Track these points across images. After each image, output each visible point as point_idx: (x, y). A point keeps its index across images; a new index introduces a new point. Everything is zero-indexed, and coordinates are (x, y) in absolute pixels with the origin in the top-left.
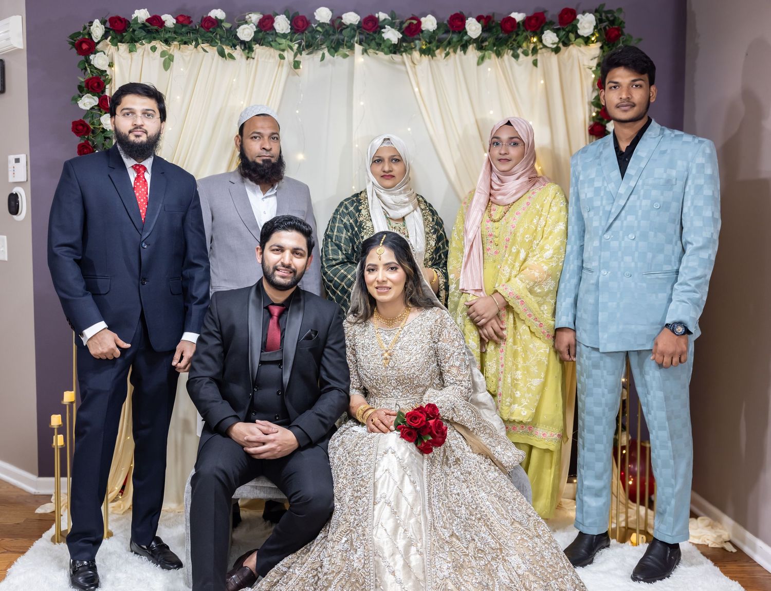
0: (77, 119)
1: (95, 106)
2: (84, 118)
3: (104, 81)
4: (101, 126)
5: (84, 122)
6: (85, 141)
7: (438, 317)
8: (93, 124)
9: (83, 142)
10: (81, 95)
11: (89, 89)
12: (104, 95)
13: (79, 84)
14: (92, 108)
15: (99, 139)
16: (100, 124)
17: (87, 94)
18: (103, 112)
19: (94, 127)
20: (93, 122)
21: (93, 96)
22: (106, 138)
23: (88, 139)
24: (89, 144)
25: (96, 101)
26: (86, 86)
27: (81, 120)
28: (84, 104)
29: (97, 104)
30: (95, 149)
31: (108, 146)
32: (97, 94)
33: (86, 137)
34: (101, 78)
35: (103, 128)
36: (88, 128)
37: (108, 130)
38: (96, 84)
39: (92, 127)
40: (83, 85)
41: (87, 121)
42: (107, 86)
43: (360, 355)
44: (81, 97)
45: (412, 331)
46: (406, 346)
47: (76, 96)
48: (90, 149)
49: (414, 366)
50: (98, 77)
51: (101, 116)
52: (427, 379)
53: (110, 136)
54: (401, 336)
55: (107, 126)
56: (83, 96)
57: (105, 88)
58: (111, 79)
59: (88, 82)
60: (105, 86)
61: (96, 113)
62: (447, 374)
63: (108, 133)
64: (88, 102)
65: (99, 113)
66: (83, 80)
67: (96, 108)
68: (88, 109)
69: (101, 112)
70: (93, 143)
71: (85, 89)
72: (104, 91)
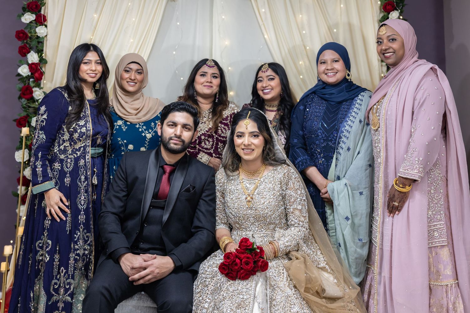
0: (19, 29)
1: (33, 20)
2: (25, 28)
3: (41, 4)
4: (36, 34)
5: (24, 31)
6: (25, 45)
7: (285, 171)
8: (31, 33)
9: (23, 45)
10: (24, 13)
11: (29, 9)
12: (40, 13)
13: (23, 6)
14: (31, 22)
15: (34, 43)
16: (36, 33)
17: (28, 13)
18: (39, 25)
19: (31, 35)
20: (31, 32)
21: (32, 14)
22: (39, 42)
23: (27, 43)
24: (27, 47)
25: (34, 18)
26: (27, 7)
27: (22, 30)
28: (26, 19)
29: (34, 19)
30: (30, 50)
31: (40, 48)
32: (35, 13)
33: (25, 41)
34: (38, 2)
35: (37, 36)
36: (27, 35)
37: (41, 37)
38: (34, 6)
39: (29, 35)
40: (26, 6)
41: (27, 31)
42: (43, 8)
43: (228, 199)
44: (23, 15)
45: (267, 181)
46: (262, 192)
47: (21, 14)
48: (27, 50)
49: (267, 208)
50: (37, 2)
51: (36, 27)
52: (277, 218)
53: (42, 41)
54: (259, 185)
55: (40, 34)
56: (25, 14)
57: (41, 9)
58: (45, 3)
59: (29, 5)
60: (41, 8)
61: (33, 25)
62: (292, 215)
63: (41, 39)
64: (28, 18)
65: (36, 25)
66: (26, 4)
67: (34, 22)
68: (28, 22)
69: (37, 25)
70: (30, 46)
71: (27, 9)
72: (40, 11)
